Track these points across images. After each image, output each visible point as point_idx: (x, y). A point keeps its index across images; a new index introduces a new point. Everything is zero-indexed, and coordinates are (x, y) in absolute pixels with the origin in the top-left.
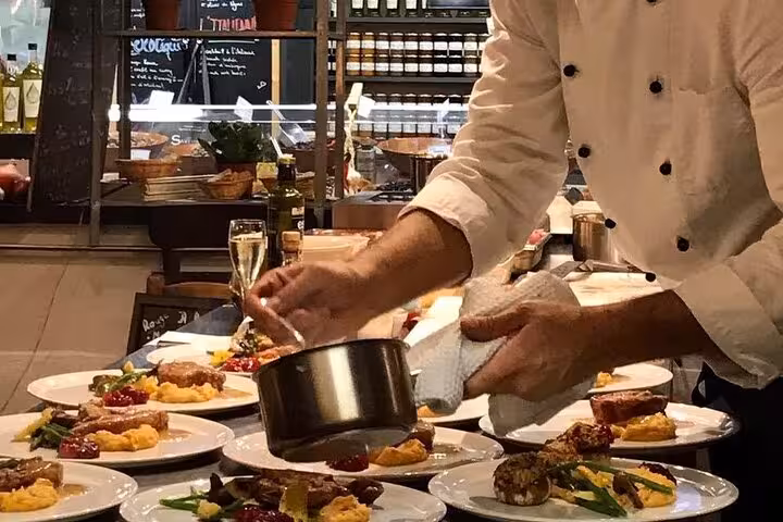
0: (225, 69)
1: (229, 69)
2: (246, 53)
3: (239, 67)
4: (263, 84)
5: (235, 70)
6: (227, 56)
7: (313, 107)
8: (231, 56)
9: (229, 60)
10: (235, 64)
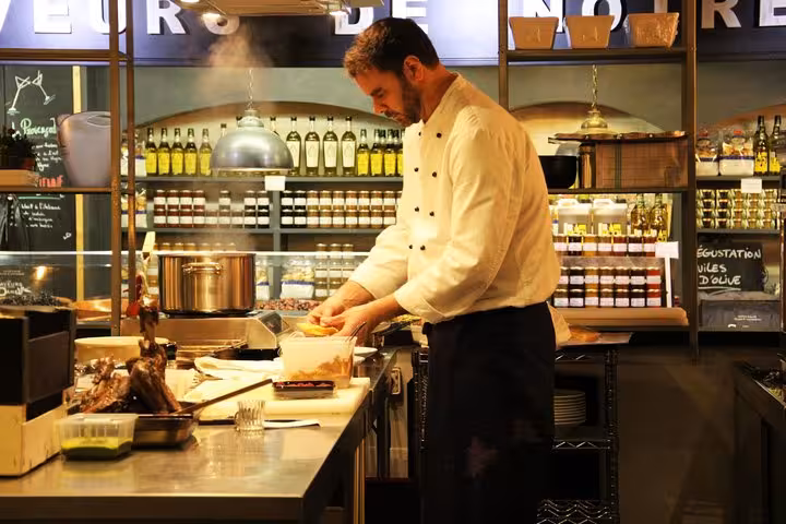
0: (34, 222)
1: (37, 222)
2: (53, 208)
3: (46, 221)
4: (68, 235)
5: (43, 223)
6: (35, 211)
7: (110, 253)
8: (39, 211)
9: (37, 214)
10: (42, 217)
